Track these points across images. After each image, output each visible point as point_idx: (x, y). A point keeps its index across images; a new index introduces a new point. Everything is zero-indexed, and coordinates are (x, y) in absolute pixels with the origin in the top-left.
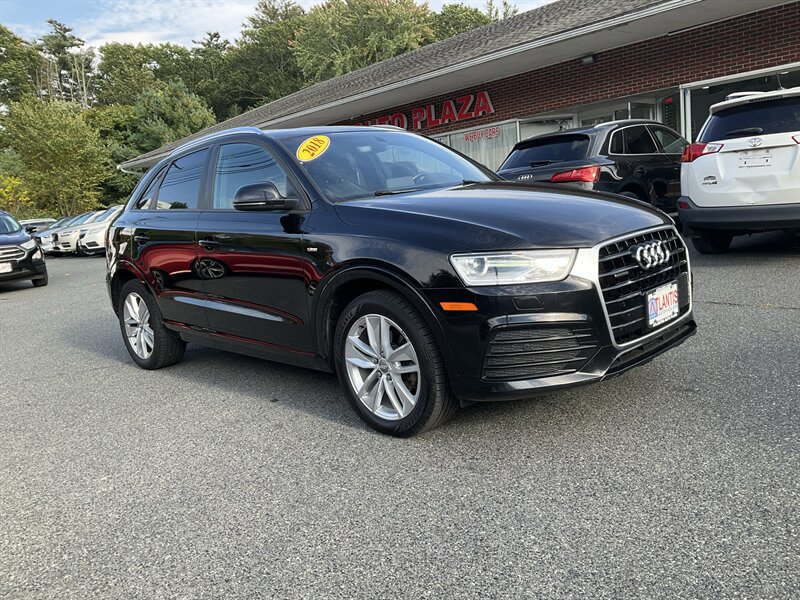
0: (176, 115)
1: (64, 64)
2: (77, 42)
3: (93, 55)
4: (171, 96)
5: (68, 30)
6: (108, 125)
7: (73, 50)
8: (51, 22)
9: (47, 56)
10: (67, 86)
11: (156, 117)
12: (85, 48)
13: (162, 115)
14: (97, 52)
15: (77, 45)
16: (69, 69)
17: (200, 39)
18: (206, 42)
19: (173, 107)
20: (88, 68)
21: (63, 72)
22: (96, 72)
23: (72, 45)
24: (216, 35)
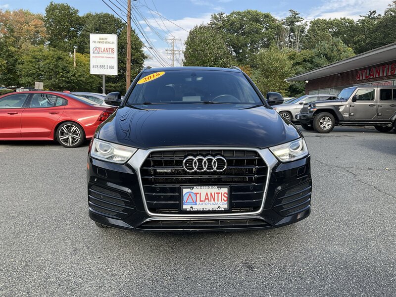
0: (333, 55)
1: (292, 30)
2: (300, 19)
3: (307, 25)
4: (332, 45)
5: (298, 14)
6: (300, 60)
7: (298, 24)
8: (291, 11)
9: (285, 27)
10: (292, 40)
11: (322, 56)
12: (303, 22)
13: (325, 55)
14: (308, 24)
15: (300, 21)
16: (294, 33)
17: (365, 15)
18: (367, 16)
19: (332, 50)
20: (302, 31)
21: (292, 34)
22: (306, 33)
23: (298, 21)
24: (374, 12)
